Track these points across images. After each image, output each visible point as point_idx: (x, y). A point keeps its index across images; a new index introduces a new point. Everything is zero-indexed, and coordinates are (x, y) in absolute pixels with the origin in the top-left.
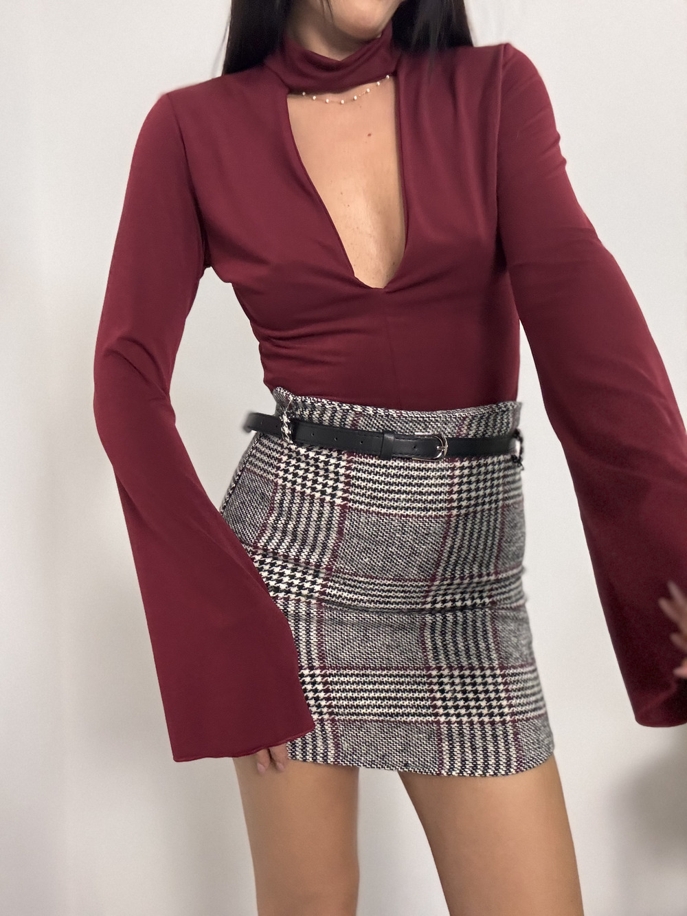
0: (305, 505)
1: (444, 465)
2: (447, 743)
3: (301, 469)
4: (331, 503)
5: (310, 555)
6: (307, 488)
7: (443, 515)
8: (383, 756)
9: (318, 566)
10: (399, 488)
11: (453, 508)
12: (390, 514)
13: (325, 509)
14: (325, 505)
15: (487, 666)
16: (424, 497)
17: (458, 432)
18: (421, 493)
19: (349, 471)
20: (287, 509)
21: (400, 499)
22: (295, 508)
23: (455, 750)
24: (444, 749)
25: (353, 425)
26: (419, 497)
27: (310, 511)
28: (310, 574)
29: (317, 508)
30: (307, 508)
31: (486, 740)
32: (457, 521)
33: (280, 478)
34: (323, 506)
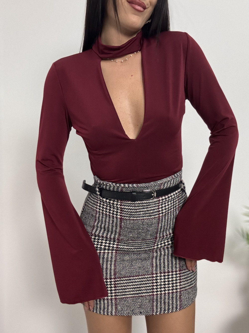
0: (107, 218)
1: (156, 200)
2: (155, 303)
3: (105, 206)
4: (116, 217)
5: (111, 235)
6: (108, 212)
7: (157, 217)
8: (133, 310)
9: (114, 239)
10: (140, 210)
11: (160, 214)
12: (137, 219)
13: (114, 219)
14: (114, 218)
15: (174, 271)
16: (149, 212)
17: (160, 188)
18: (148, 211)
19: (121, 206)
20: (101, 220)
21: (140, 214)
22: (104, 219)
23: (158, 304)
24: (154, 305)
25: (121, 190)
26: (147, 212)
27: (109, 220)
28: (112, 241)
29: (112, 219)
30: (108, 219)
31: (169, 299)
32: (162, 218)
33: (98, 209)
34: (113, 218)
